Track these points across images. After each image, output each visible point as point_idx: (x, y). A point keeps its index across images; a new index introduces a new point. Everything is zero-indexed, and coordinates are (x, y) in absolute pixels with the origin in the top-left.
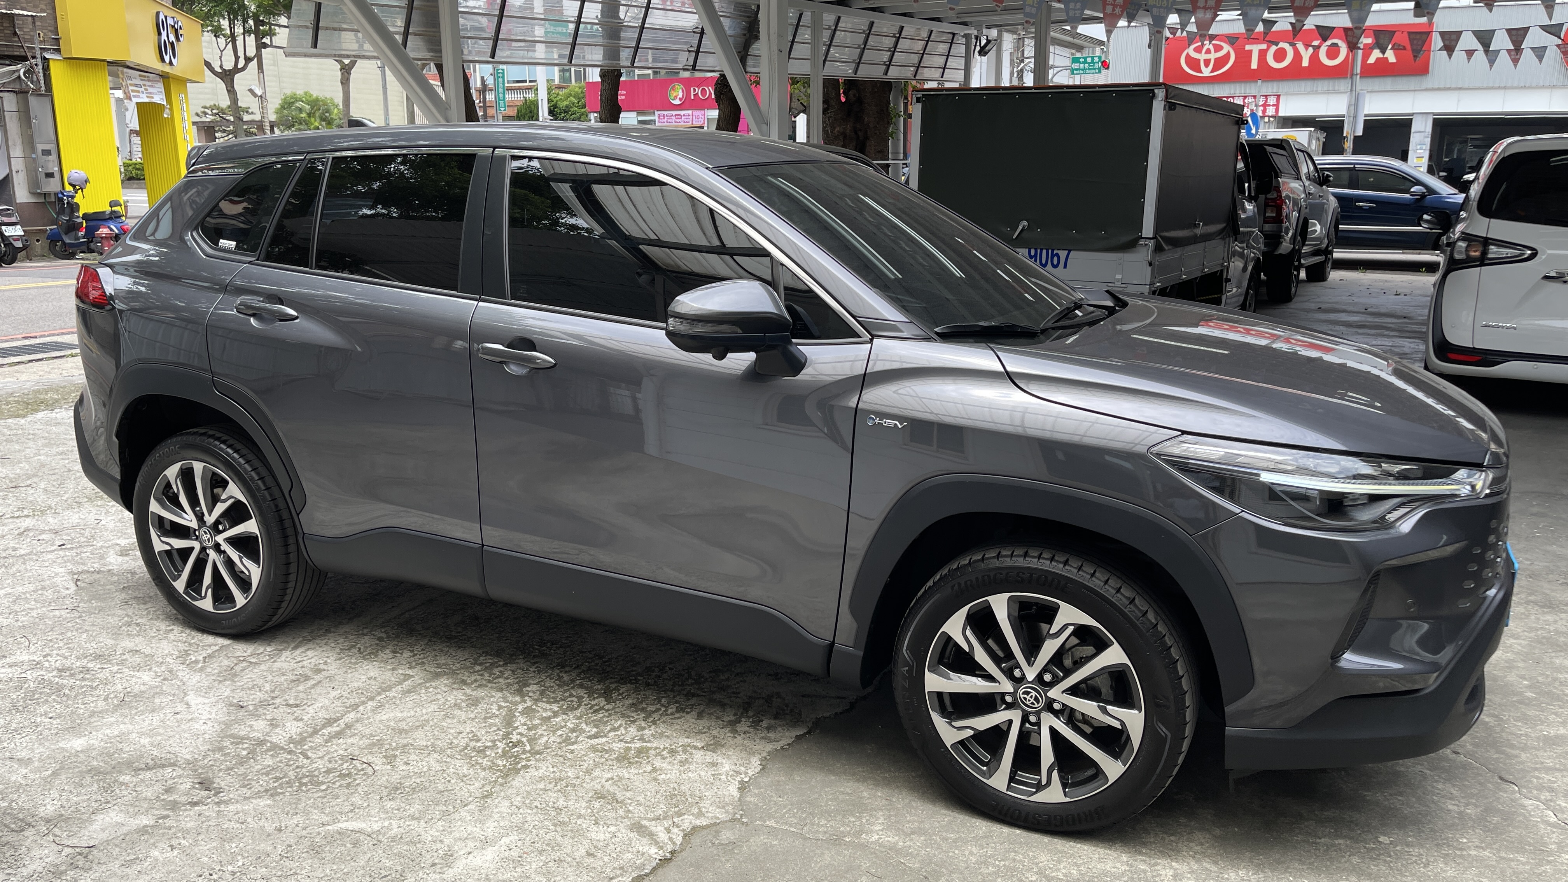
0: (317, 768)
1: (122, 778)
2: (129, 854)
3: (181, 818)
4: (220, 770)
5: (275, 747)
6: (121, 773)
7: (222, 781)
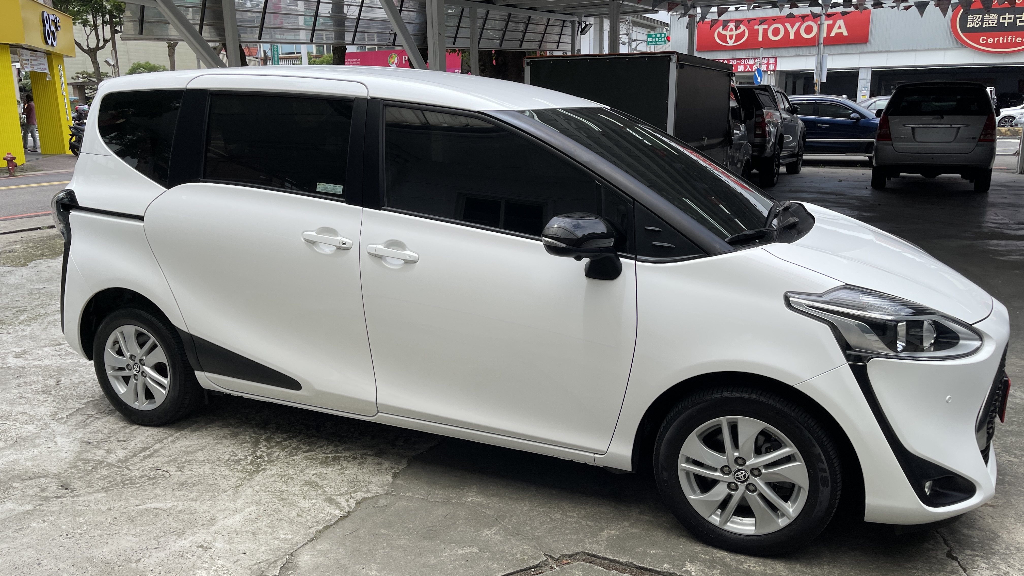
0: (135, 475)
1: (14, 485)
2: (18, 526)
3: (50, 505)
4: (75, 478)
5: (109, 465)
6: (14, 482)
7: (75, 484)
